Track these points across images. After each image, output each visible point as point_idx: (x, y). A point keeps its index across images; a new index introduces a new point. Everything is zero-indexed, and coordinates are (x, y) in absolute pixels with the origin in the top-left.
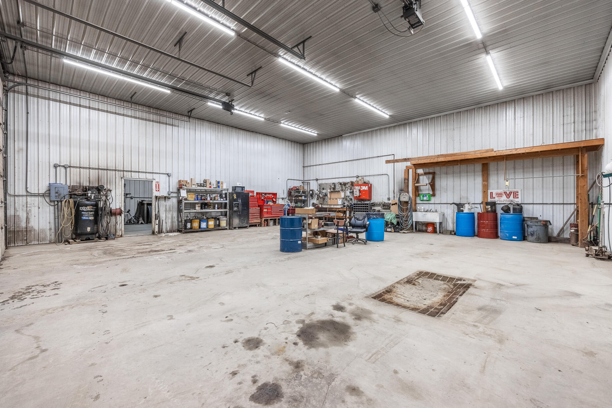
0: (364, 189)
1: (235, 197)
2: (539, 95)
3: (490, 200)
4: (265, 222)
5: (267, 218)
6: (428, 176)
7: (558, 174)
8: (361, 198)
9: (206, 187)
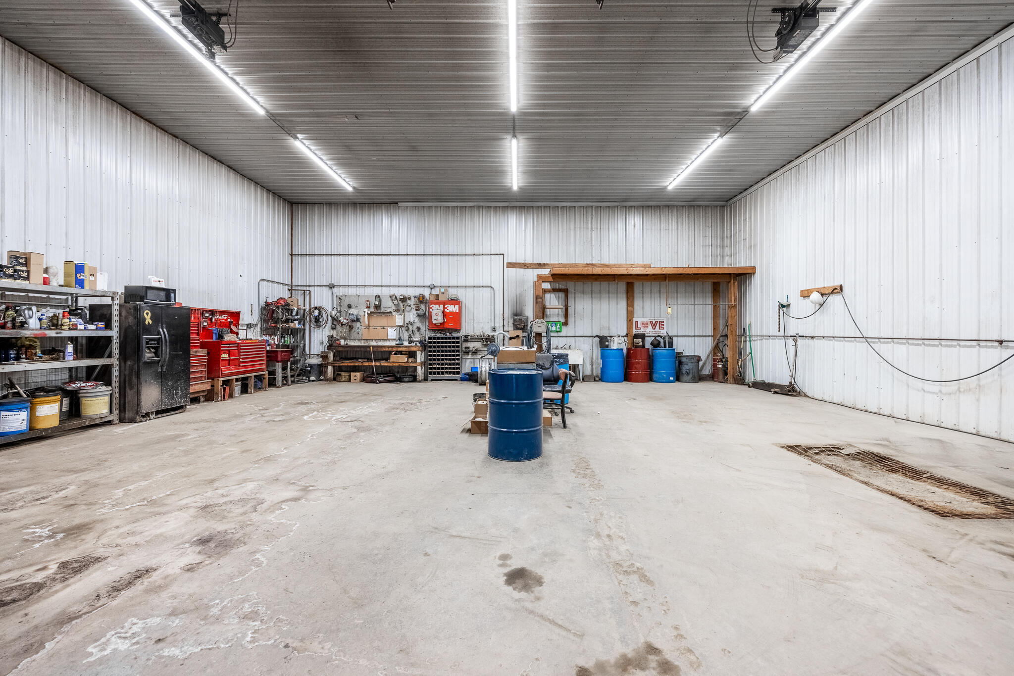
0: (451, 310)
1: (148, 321)
2: (683, 206)
3: (635, 331)
4: (224, 389)
5: (230, 378)
6: (557, 294)
7: (699, 301)
8: (446, 326)
9: (28, 278)
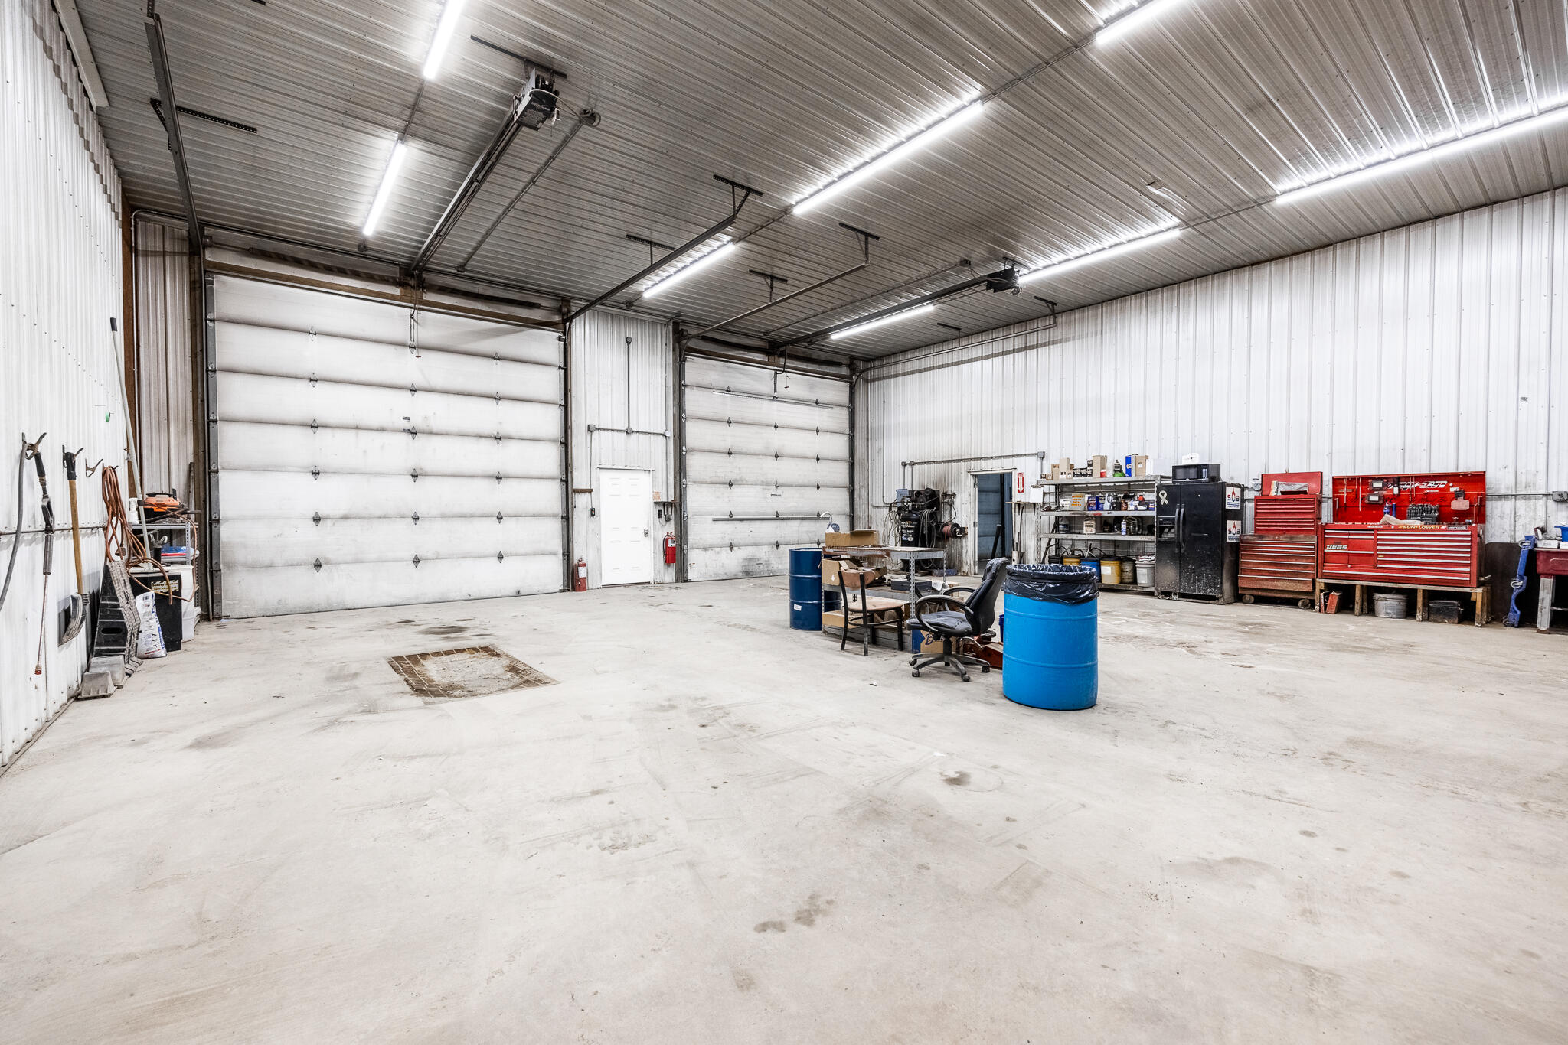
1: (1164, 501)
4: (1327, 597)
5: (1347, 582)
9: (1091, 475)
